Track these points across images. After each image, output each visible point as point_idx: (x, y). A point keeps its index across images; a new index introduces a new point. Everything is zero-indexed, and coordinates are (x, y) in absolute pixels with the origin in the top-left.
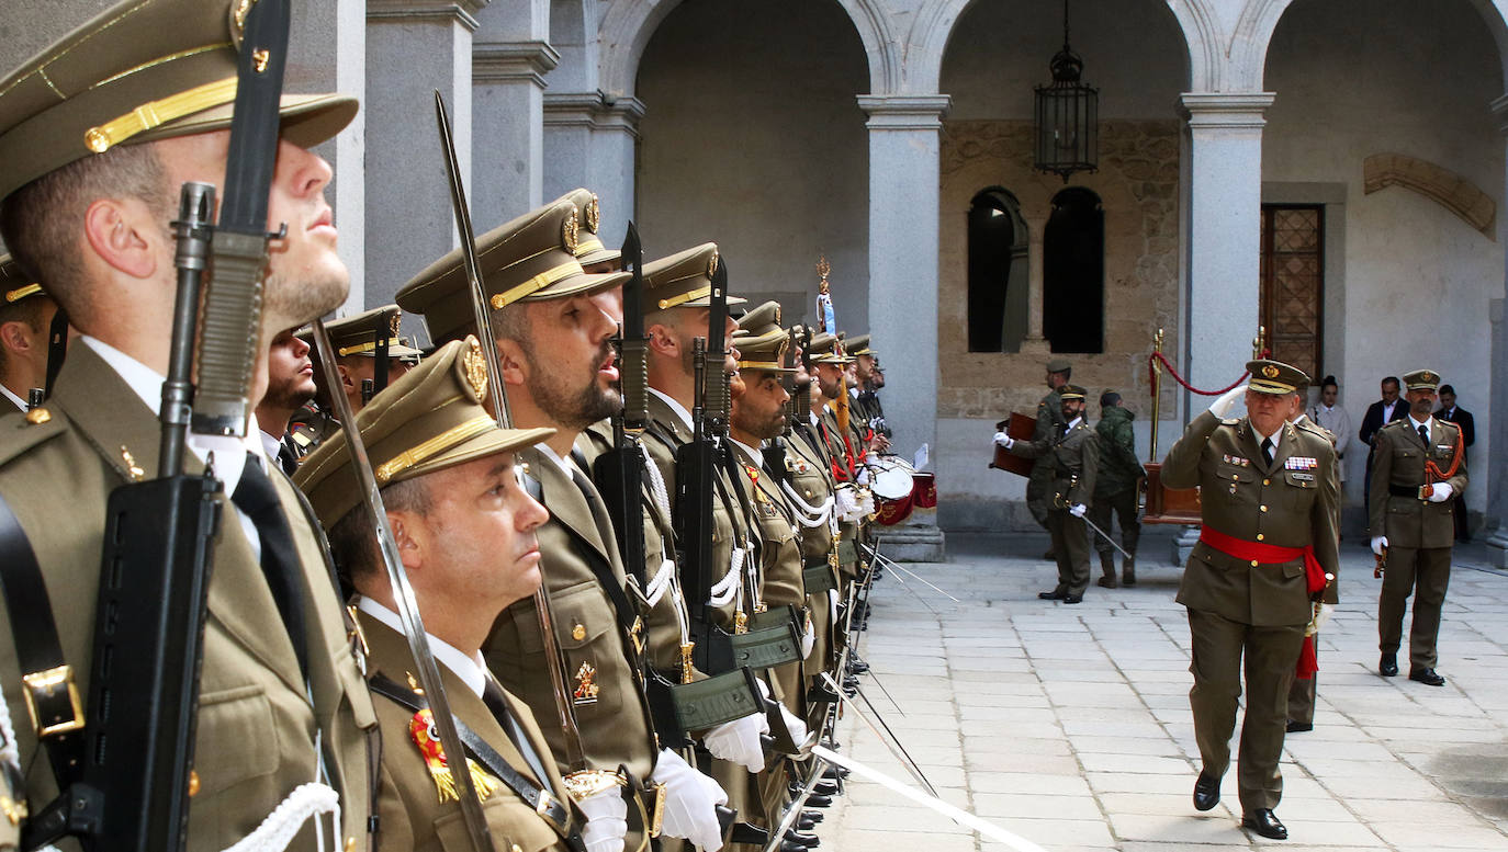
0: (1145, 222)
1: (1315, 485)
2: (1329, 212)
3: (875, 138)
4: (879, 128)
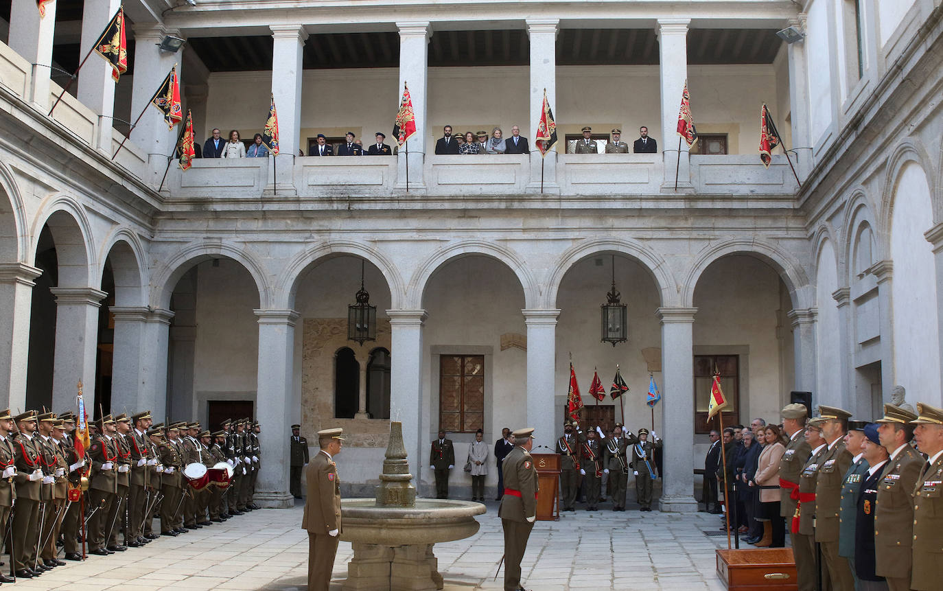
2: (486, 359)
3: (261, 327)
4: (263, 323)
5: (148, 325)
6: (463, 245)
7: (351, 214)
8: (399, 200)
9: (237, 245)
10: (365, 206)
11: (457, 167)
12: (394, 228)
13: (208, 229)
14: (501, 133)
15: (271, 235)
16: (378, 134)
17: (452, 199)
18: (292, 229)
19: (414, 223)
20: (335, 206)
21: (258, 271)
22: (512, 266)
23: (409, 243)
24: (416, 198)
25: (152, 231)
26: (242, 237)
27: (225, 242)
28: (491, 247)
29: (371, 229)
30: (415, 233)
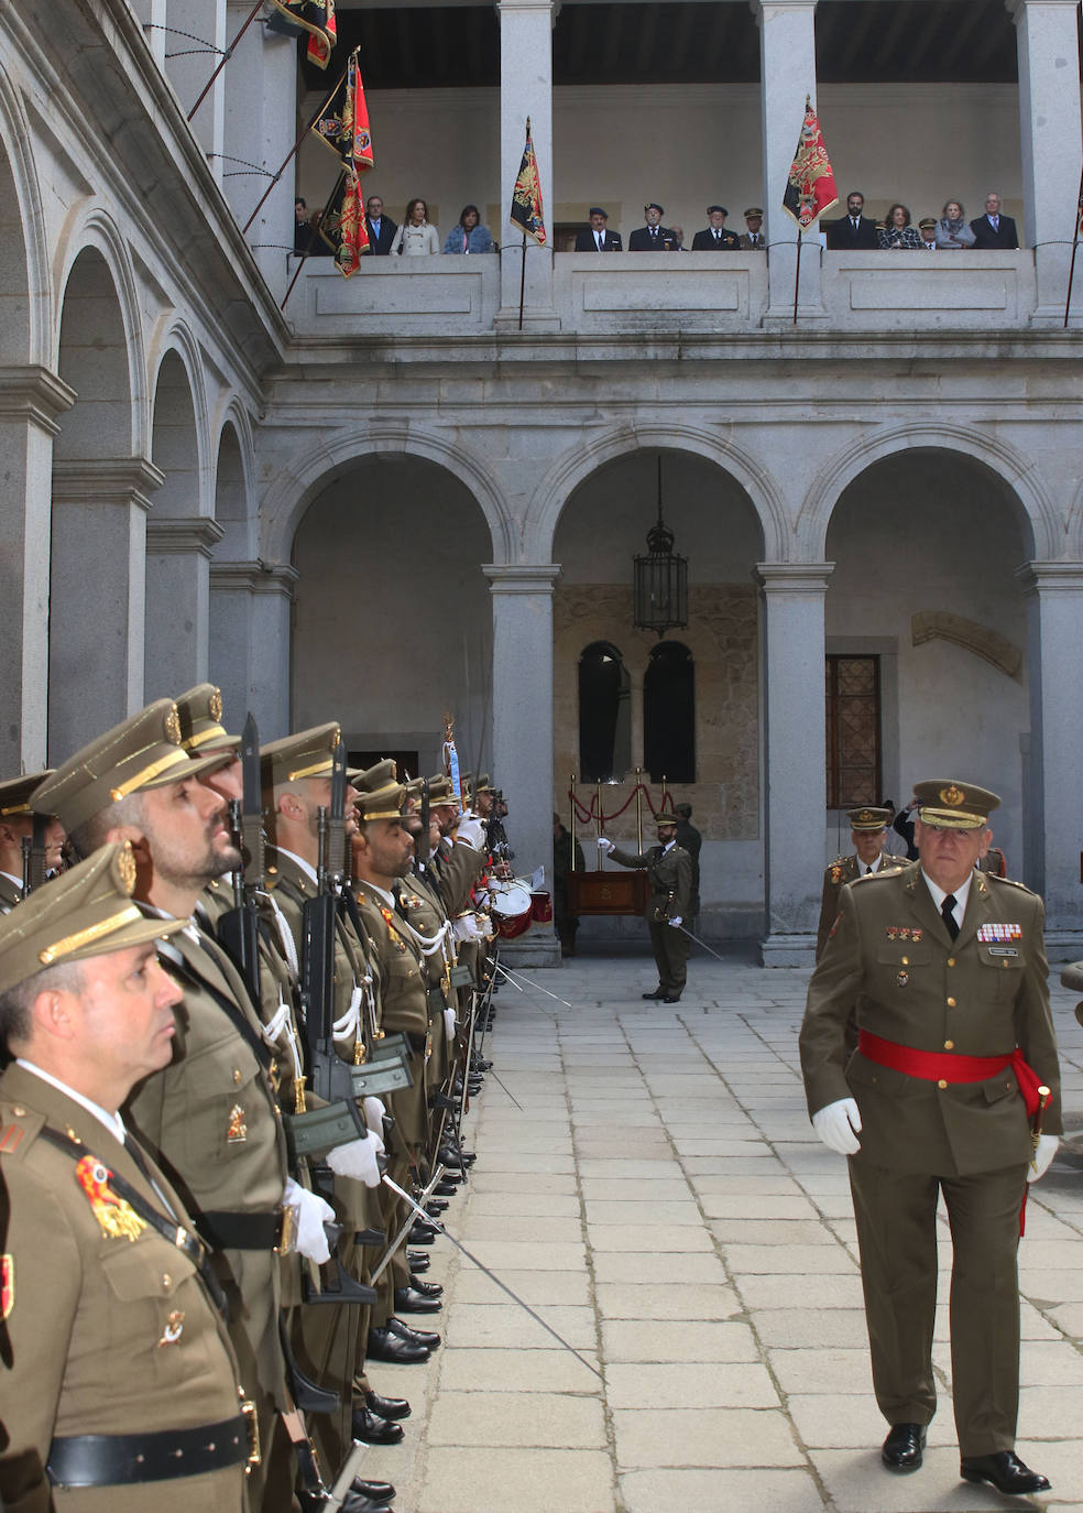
0: (729, 670)
2: (883, 660)
3: (497, 602)
4: (501, 593)
5: (257, 599)
6: (908, 432)
7: (679, 368)
8: (782, 340)
9: (442, 434)
10: (714, 352)
11: (889, 275)
12: (769, 398)
13: (380, 400)
14: (961, 208)
15: (512, 411)
16: (714, 209)
17: (893, 338)
18: (557, 399)
19: (808, 388)
20: (651, 352)
21: (487, 486)
22: (1007, 474)
23: (799, 427)
24: (819, 336)
25: (262, 404)
26: (451, 417)
27: (416, 427)
28: (963, 436)
29: (720, 398)
30: (810, 408)
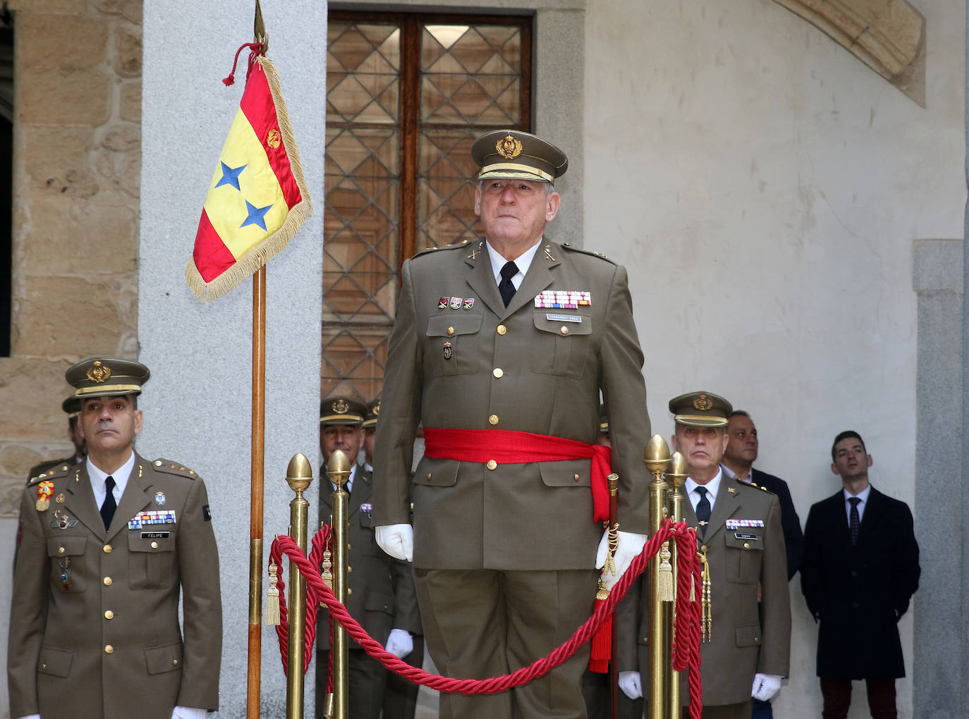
0: (112, 40)
1: (588, 331)
2: (544, 28)
